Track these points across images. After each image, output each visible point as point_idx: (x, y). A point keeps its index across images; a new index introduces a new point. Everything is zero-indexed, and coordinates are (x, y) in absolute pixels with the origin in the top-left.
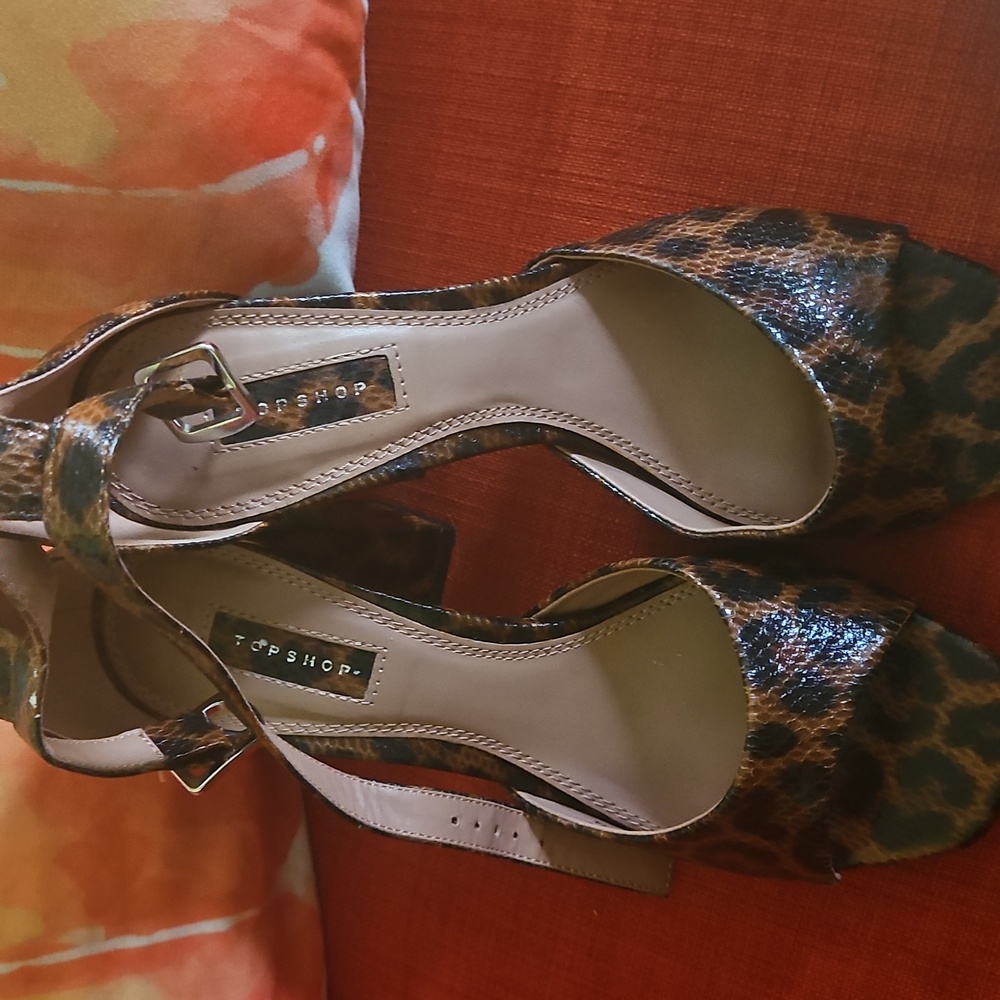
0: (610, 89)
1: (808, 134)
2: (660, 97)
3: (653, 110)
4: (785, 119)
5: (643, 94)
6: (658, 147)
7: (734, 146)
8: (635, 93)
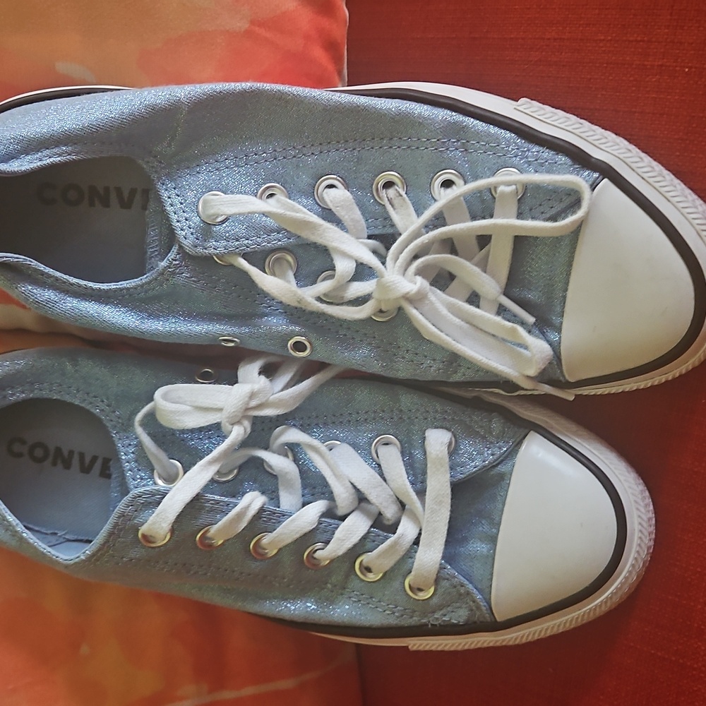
0: (512, 36)
1: (662, 50)
2: (549, 37)
3: (545, 47)
4: (643, 41)
5: (537, 36)
6: (550, 75)
7: (606, 67)
8: (530, 36)
